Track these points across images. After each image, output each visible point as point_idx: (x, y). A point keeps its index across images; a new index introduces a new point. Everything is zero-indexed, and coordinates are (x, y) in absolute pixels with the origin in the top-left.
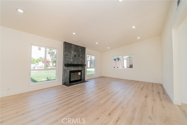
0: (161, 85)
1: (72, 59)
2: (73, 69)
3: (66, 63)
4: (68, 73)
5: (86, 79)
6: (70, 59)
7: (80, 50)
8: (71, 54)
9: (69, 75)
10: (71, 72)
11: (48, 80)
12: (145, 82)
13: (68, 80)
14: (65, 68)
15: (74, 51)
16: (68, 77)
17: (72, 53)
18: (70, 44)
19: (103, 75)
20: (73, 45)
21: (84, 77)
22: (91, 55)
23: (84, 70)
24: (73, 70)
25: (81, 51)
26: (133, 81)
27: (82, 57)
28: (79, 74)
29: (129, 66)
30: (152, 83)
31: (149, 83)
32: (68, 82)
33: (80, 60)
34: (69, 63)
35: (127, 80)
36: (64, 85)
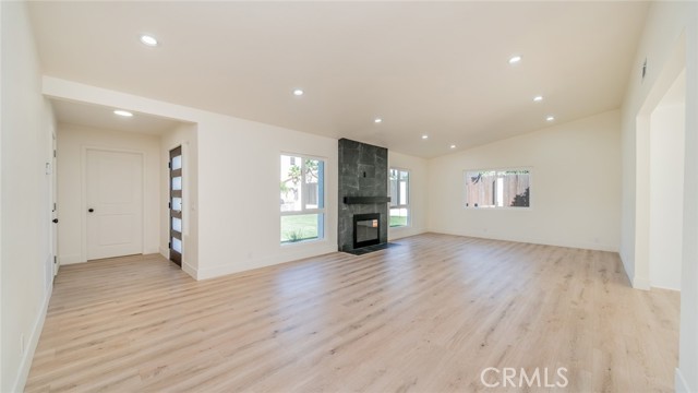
0: (616, 256)
1: (358, 183)
2: (360, 210)
3: (346, 193)
4: (351, 221)
5: (390, 238)
6: (354, 184)
7: (376, 156)
8: (356, 170)
9: (352, 226)
10: (357, 218)
11: (295, 241)
12: (568, 248)
13: (351, 239)
14: (345, 208)
15: (363, 161)
16: (352, 231)
17: (358, 167)
18: (354, 142)
19: (431, 229)
20: (360, 146)
21: (386, 234)
22: (399, 169)
23: (386, 213)
24: (362, 213)
25: (379, 160)
26: (528, 244)
27: (379, 176)
28: (375, 223)
29: (512, 200)
30: (589, 251)
31: (579, 250)
32: (352, 244)
33: (376, 186)
34: (353, 193)
35: (511, 243)
36: (344, 251)
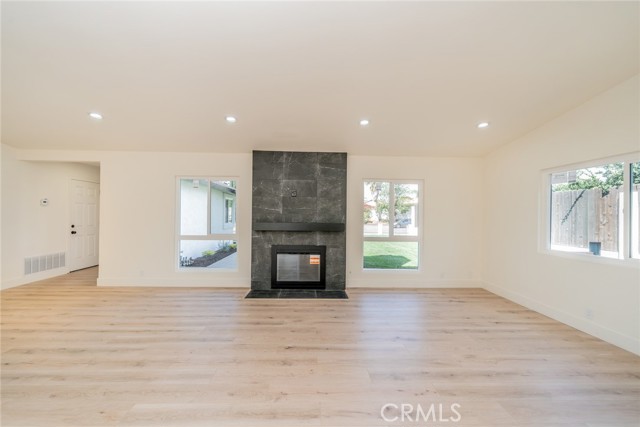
1: (281, 204)
2: (284, 239)
4: (268, 252)
6: (274, 205)
8: (276, 189)
9: (270, 259)
10: (278, 250)
15: (289, 176)
16: (268, 264)
17: (282, 184)
18: (273, 153)
20: (285, 156)
21: (342, 277)
23: (341, 246)
24: (288, 244)
27: (325, 194)
28: (314, 259)
33: (320, 207)
34: (272, 218)
